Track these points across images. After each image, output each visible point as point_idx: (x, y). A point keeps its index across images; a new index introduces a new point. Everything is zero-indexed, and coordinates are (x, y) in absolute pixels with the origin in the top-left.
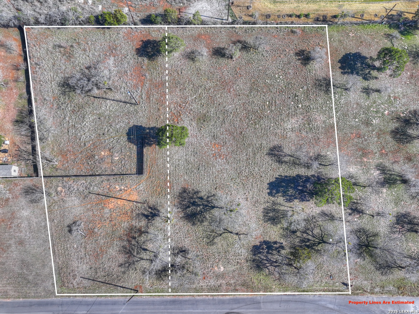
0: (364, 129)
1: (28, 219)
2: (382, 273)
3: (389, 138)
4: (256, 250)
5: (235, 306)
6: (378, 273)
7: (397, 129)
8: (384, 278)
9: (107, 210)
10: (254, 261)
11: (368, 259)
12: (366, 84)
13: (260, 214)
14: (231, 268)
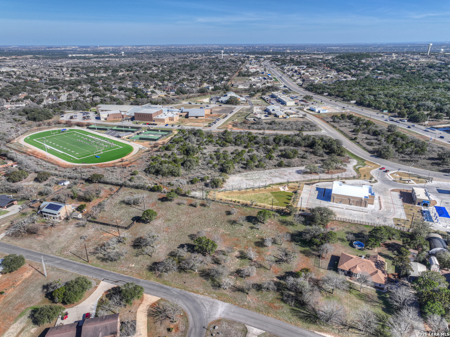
0: (242, 238)
1: (69, 231)
2: (213, 288)
3: (253, 244)
4: (155, 264)
5: (127, 279)
6: (211, 288)
7: (259, 242)
8: (213, 290)
9: (102, 236)
10: (150, 267)
11: (210, 281)
12: (253, 226)
13: (168, 253)
14: (137, 266)
